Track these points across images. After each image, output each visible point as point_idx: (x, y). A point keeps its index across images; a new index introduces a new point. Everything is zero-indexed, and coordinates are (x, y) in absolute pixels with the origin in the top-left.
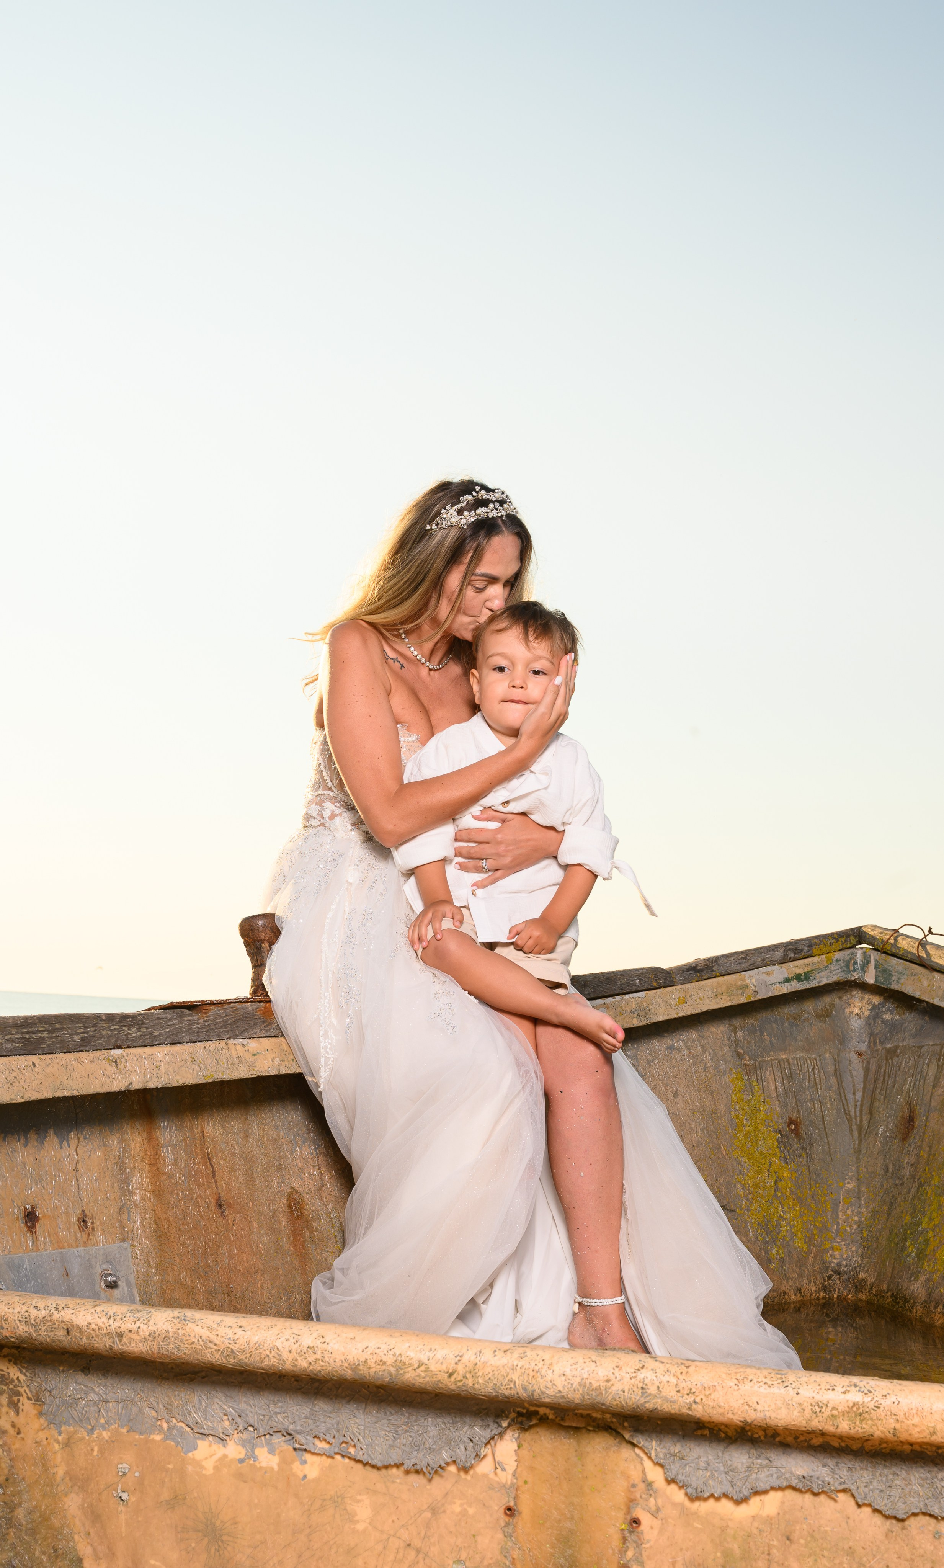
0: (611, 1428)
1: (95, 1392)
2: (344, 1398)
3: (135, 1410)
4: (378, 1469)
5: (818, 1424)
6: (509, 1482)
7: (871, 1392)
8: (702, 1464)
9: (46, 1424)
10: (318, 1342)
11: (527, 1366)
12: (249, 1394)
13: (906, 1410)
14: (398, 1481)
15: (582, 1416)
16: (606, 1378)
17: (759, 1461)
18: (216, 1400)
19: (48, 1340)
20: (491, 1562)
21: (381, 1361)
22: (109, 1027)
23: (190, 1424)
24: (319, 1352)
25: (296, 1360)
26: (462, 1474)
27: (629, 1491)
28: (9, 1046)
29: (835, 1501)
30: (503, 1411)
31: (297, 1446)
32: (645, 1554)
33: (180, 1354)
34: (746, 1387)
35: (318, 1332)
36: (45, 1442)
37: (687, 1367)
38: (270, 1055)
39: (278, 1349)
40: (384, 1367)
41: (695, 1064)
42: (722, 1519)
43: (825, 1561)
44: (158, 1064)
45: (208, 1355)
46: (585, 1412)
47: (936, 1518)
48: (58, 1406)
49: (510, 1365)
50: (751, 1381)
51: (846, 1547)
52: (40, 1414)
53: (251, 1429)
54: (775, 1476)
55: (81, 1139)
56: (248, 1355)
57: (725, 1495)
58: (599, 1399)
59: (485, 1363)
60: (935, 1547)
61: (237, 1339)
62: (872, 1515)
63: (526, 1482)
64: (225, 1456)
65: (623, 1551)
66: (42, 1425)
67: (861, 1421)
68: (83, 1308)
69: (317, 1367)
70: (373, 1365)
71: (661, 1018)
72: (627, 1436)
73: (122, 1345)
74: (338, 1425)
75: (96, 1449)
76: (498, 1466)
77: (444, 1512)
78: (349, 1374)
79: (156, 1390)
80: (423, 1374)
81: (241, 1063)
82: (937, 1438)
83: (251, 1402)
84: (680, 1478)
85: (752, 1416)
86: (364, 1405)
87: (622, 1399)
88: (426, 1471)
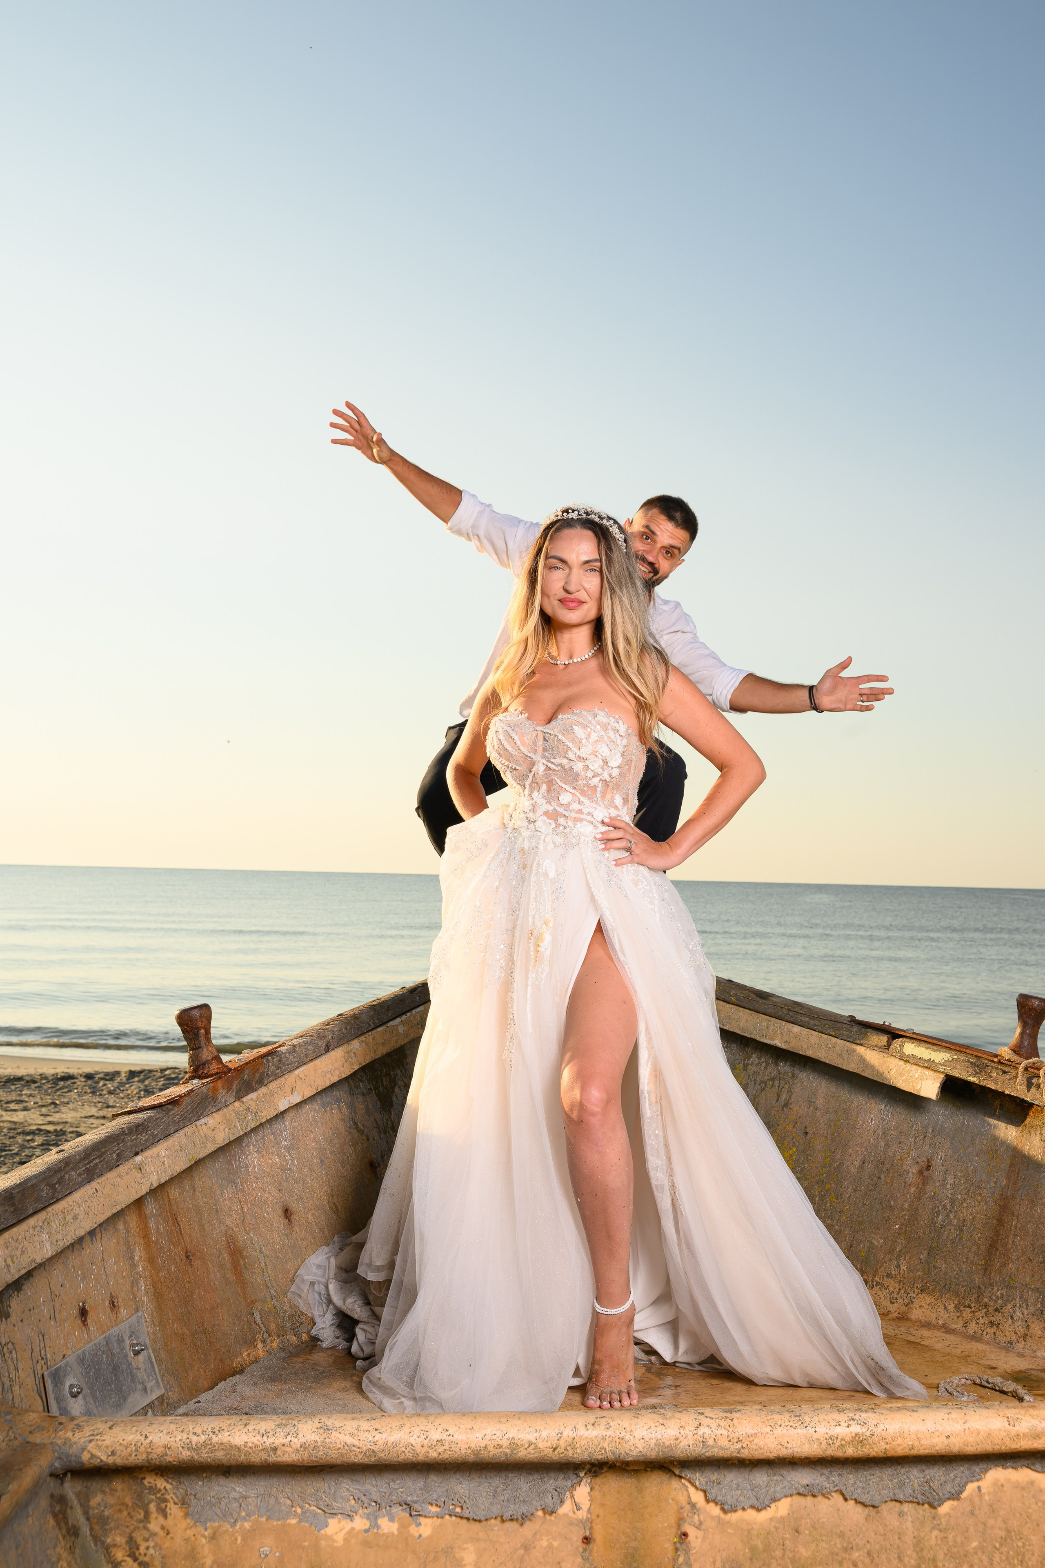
0: (663, 1467)
1: (236, 1491)
2: (451, 1470)
3: (272, 1501)
4: (481, 1522)
6: (585, 1518)
7: (866, 1424)
8: (734, 1486)
9: (193, 1522)
10: (445, 1435)
11: (613, 1435)
12: (374, 1476)
13: (892, 1434)
14: (496, 1528)
16: (675, 1437)
17: (775, 1478)
18: (343, 1485)
19: (209, 1460)
21: (498, 1445)
22: (131, 1139)
23: (322, 1507)
24: (447, 1444)
25: (428, 1452)
26: (548, 1517)
27: (679, 1512)
28: (80, 1179)
29: (829, 1499)
30: (580, 1467)
31: (413, 1513)
32: (692, 1558)
33: (328, 1458)
34: (779, 1431)
35: (441, 1426)
36: (193, 1538)
37: (732, 1420)
38: (222, 1127)
39: (412, 1445)
40: (501, 1450)
42: (748, 1524)
43: (824, 1545)
44: (162, 1160)
45: (353, 1457)
47: (900, 1502)
48: (203, 1507)
49: (600, 1435)
50: (781, 1426)
51: (838, 1531)
52: (187, 1515)
53: (374, 1504)
54: (787, 1487)
55: (103, 1231)
56: (387, 1453)
57: (752, 1507)
58: (671, 1454)
59: (581, 1437)
60: (900, 1523)
61: (377, 1441)
62: (856, 1505)
63: (598, 1516)
64: (353, 1529)
65: (677, 1559)
66: (189, 1524)
67: (862, 1447)
68: (237, 1429)
69: (446, 1456)
70: (492, 1449)
72: (677, 1472)
73: (276, 1457)
74: (447, 1492)
75: (239, 1538)
76: (577, 1506)
77: (534, 1547)
78: (472, 1458)
80: (533, 1452)
81: (207, 1140)
82: (914, 1452)
83: (374, 1483)
84: (719, 1498)
85: (784, 1452)
86: (468, 1474)
87: (688, 1452)
88: (520, 1518)
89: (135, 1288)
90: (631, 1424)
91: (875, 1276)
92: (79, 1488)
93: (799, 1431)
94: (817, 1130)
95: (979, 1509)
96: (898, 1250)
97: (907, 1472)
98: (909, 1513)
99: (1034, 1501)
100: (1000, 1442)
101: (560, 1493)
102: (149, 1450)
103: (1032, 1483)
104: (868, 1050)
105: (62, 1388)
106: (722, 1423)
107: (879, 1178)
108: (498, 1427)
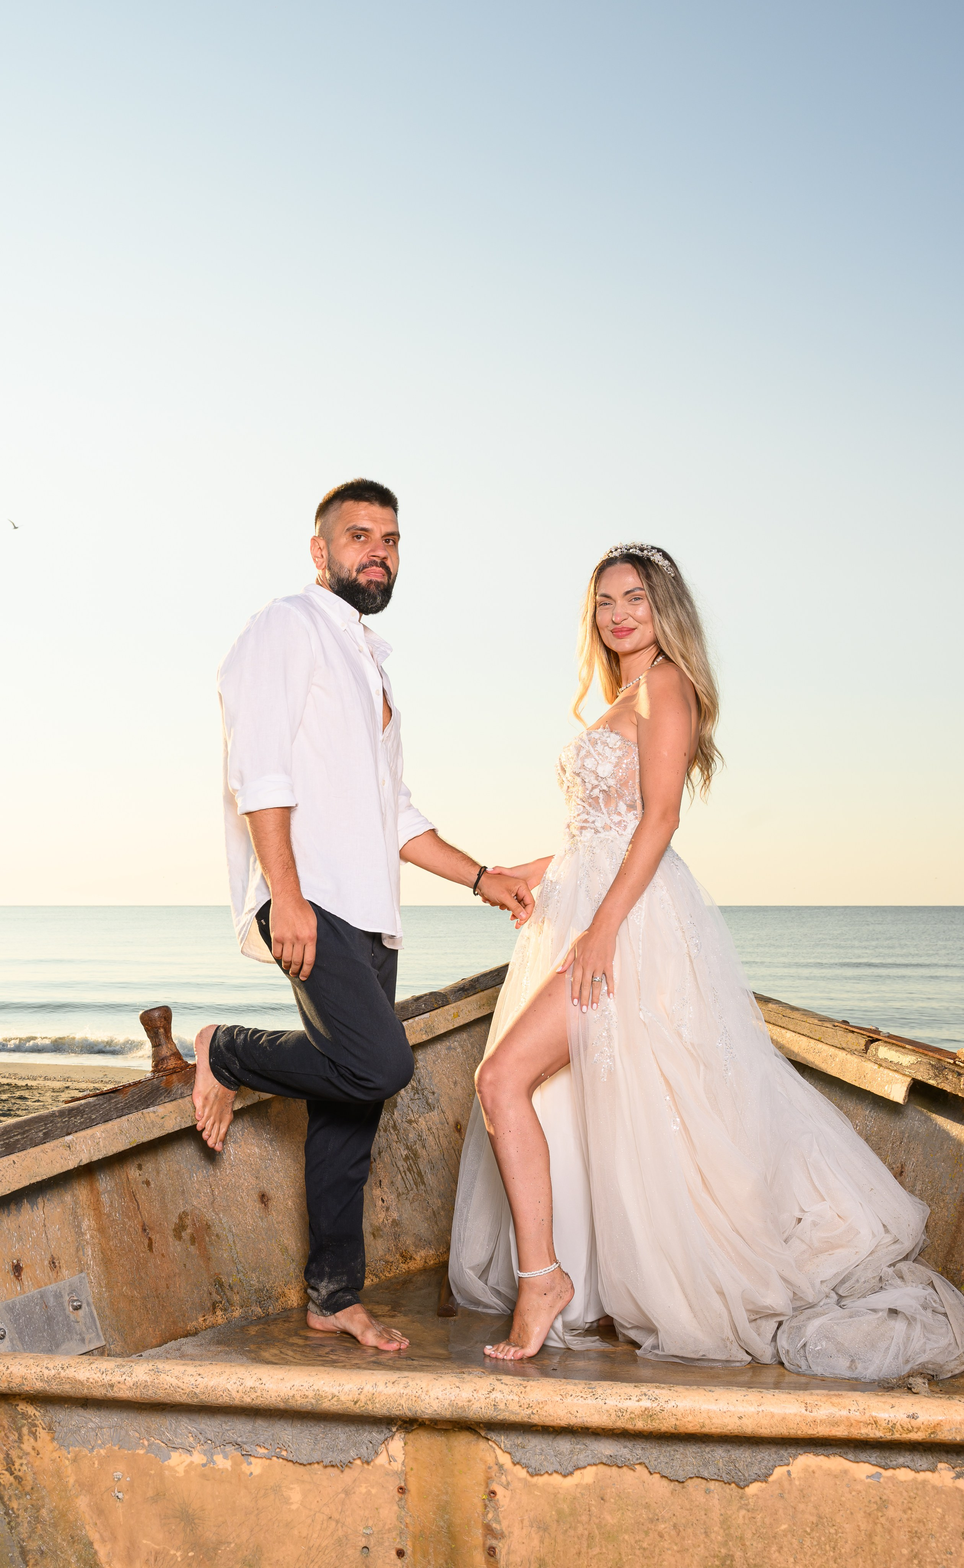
0: (471, 1429)
1: (92, 1421)
2: (278, 1419)
3: (123, 1433)
4: (304, 1465)
5: (621, 1424)
6: (400, 1470)
7: (657, 1399)
8: (538, 1451)
9: (58, 1446)
10: (258, 1383)
12: (206, 1417)
13: (683, 1411)
14: (319, 1473)
15: (450, 1424)
16: (468, 1399)
17: (578, 1446)
18: (182, 1423)
20: (390, 1526)
21: (305, 1395)
22: (62, 1120)
23: (164, 1441)
24: (259, 1391)
25: (243, 1397)
26: (365, 1466)
27: (487, 1472)
29: (634, 1471)
30: (395, 1423)
31: (245, 1453)
32: (501, 1514)
33: (157, 1397)
34: (569, 1400)
36: (58, 1460)
37: (525, 1387)
38: (173, 1116)
39: (229, 1390)
40: (307, 1399)
41: (467, 1058)
42: (554, 1488)
43: (629, 1514)
44: (98, 1141)
45: (178, 1398)
46: (452, 1421)
47: (705, 1479)
48: (65, 1433)
50: (571, 1395)
51: (644, 1503)
52: (53, 1439)
53: (209, 1442)
54: (590, 1456)
55: (46, 1201)
56: (207, 1395)
57: (556, 1472)
58: (464, 1415)
59: (379, 1393)
60: (706, 1499)
61: (198, 1384)
62: (661, 1479)
63: (412, 1469)
64: (192, 1462)
65: (485, 1514)
66: (55, 1447)
67: (652, 1421)
68: (83, 1367)
69: (258, 1402)
70: (299, 1398)
71: (442, 1031)
72: (485, 1434)
73: (114, 1392)
74: (273, 1436)
75: (96, 1462)
76: (391, 1459)
77: (354, 1493)
78: (281, 1405)
79: (138, 1418)
80: (335, 1403)
81: (154, 1126)
82: (706, 1430)
83: (209, 1423)
84: (523, 1461)
85: (574, 1421)
86: (290, 1422)
87: (483, 1415)
88: (340, 1465)
89: (81, 1253)
90: (427, 1385)
93: (589, 1401)
95: (789, 1493)
97: (711, 1450)
98: (716, 1491)
99: (848, 1489)
101: (374, 1445)
103: (846, 1471)
104: (849, 1055)
106: (516, 1389)
108: (306, 1380)
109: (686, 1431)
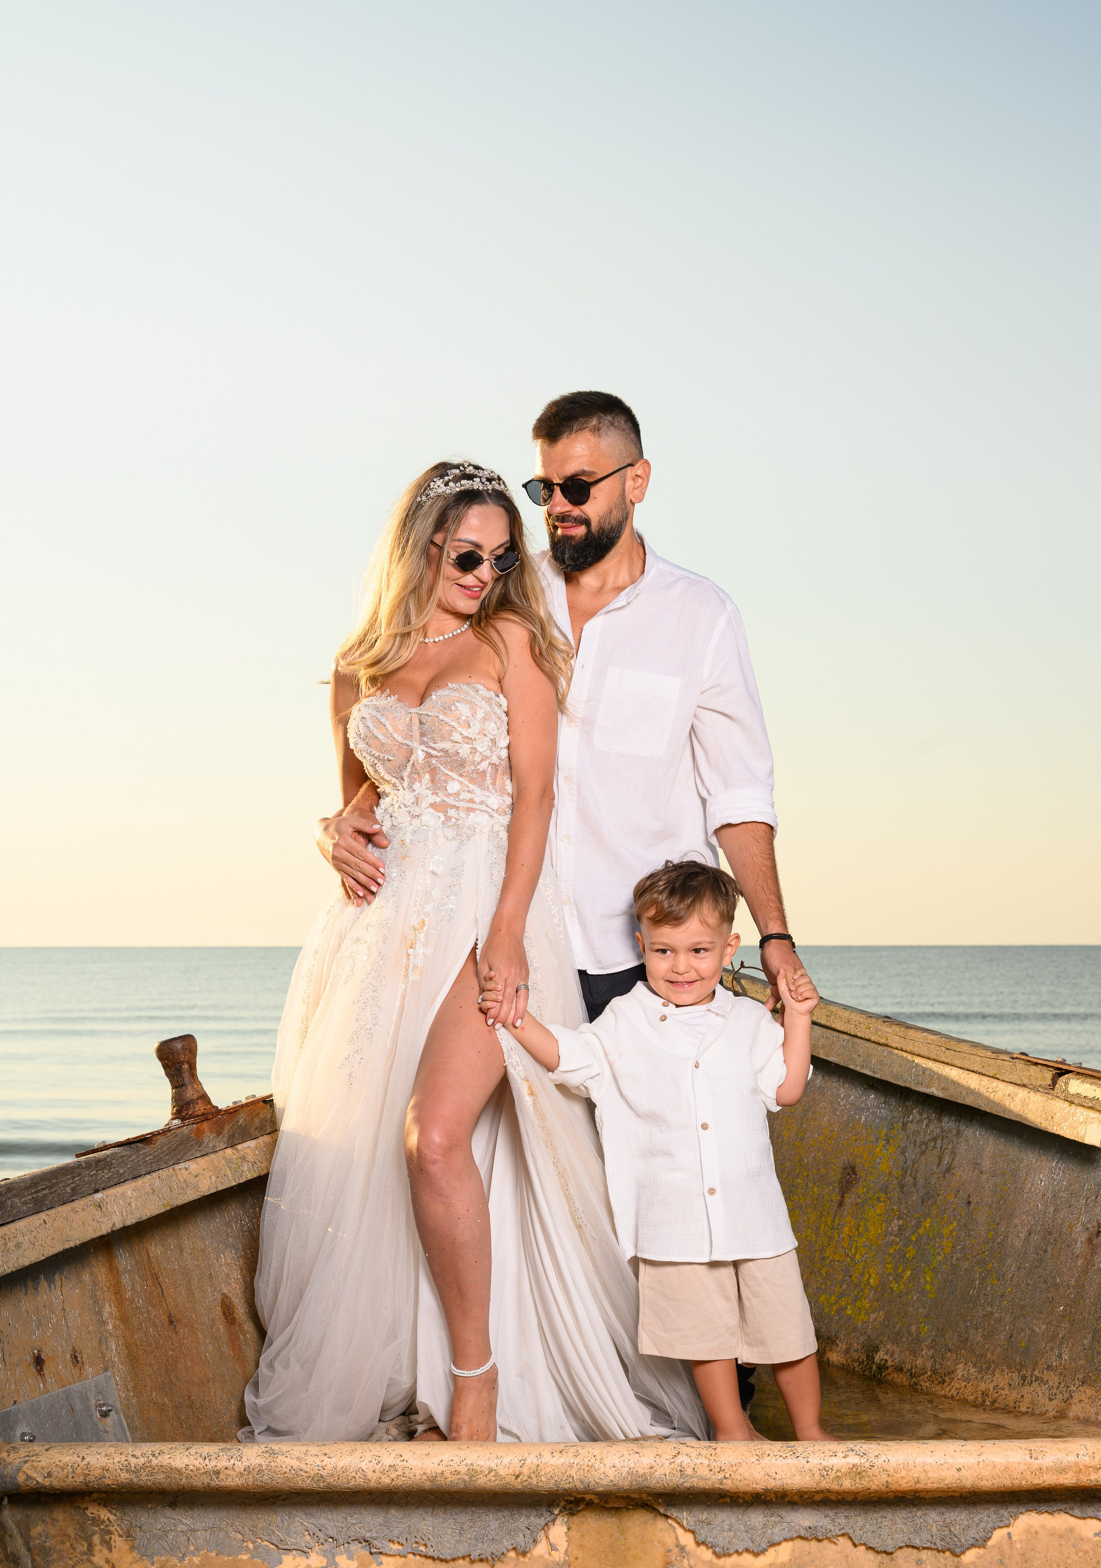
0: (647, 1505)
1: (183, 1524)
2: (413, 1504)
3: (222, 1535)
4: (447, 1562)
5: (826, 1485)
6: (562, 1560)
7: (865, 1454)
8: (726, 1527)
9: (139, 1556)
10: (398, 1461)
11: (582, 1463)
12: (327, 1510)
13: (895, 1466)
15: (622, 1497)
16: (649, 1466)
17: (773, 1518)
18: (297, 1519)
19: (149, 1483)
21: (456, 1471)
22: (89, 1173)
23: (275, 1542)
24: (400, 1469)
25: (380, 1478)
26: (521, 1558)
27: (666, 1555)
28: (25, 1208)
29: (836, 1544)
30: (554, 1501)
31: (374, 1550)
33: (274, 1483)
34: (766, 1461)
35: (395, 1452)
37: (715, 1449)
38: (207, 1174)
39: (363, 1470)
40: (459, 1476)
44: (129, 1201)
45: (300, 1482)
46: (625, 1495)
47: (917, 1548)
48: (149, 1540)
49: (567, 1463)
50: (769, 1455)
52: (132, 1548)
53: (331, 1540)
54: (787, 1529)
55: (63, 1279)
56: (336, 1478)
57: (747, 1550)
58: (645, 1483)
59: (546, 1464)
61: (325, 1466)
62: (866, 1552)
63: (576, 1558)
64: (309, 1565)
66: (135, 1558)
67: (860, 1479)
68: (178, 1452)
69: (399, 1482)
70: (449, 1475)
72: (662, 1511)
73: (220, 1481)
74: (409, 1528)
76: (553, 1547)
78: (428, 1485)
79: (241, 1516)
80: (493, 1479)
81: (187, 1186)
82: (922, 1487)
83: (330, 1517)
84: (709, 1540)
85: (771, 1485)
86: (431, 1509)
87: (664, 1482)
88: (490, 1558)
89: (104, 1347)
90: (602, 1452)
91: (1034, 1370)
92: (18, 1518)
93: (789, 1461)
94: (981, 1198)
95: (1009, 1558)
96: (1060, 1336)
97: (924, 1515)
98: (928, 1561)
99: (1074, 1550)
100: (1019, 1476)
101: (532, 1532)
102: (87, 1472)
103: (1071, 1530)
104: (1032, 1093)
105: (12, 1433)
106: (704, 1452)
107: (1046, 1251)
108: (456, 1454)
109: (899, 1488)
